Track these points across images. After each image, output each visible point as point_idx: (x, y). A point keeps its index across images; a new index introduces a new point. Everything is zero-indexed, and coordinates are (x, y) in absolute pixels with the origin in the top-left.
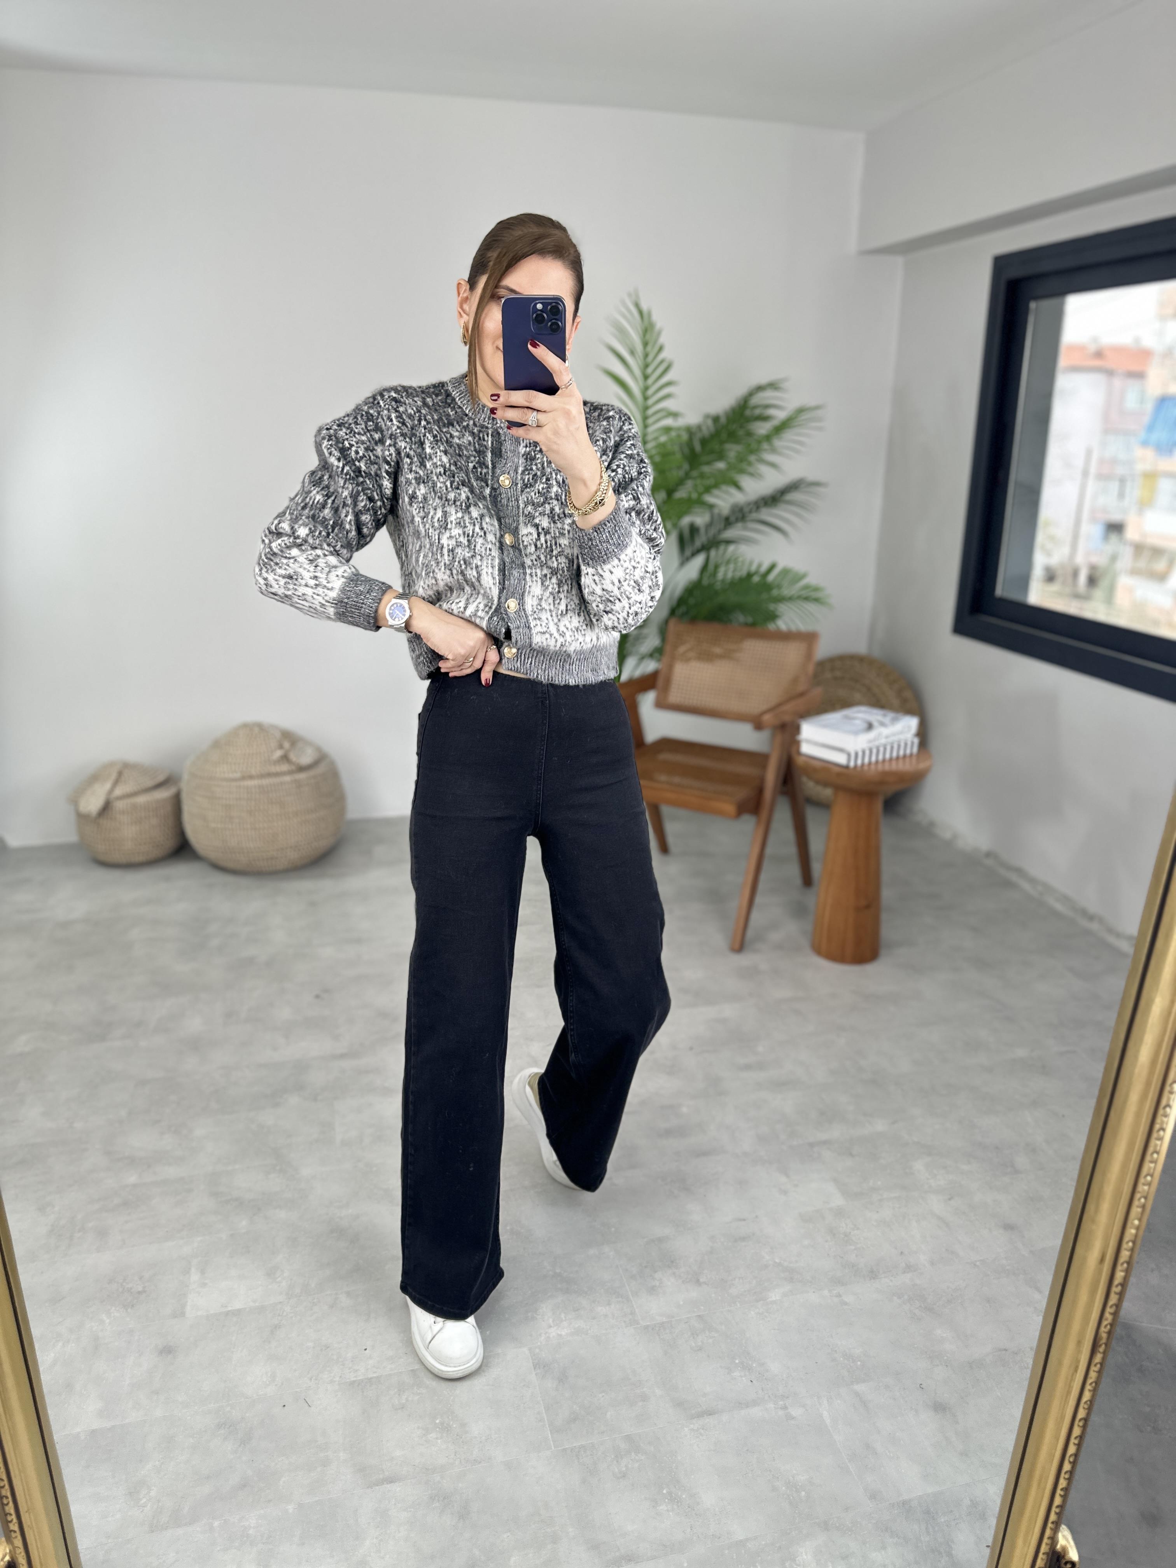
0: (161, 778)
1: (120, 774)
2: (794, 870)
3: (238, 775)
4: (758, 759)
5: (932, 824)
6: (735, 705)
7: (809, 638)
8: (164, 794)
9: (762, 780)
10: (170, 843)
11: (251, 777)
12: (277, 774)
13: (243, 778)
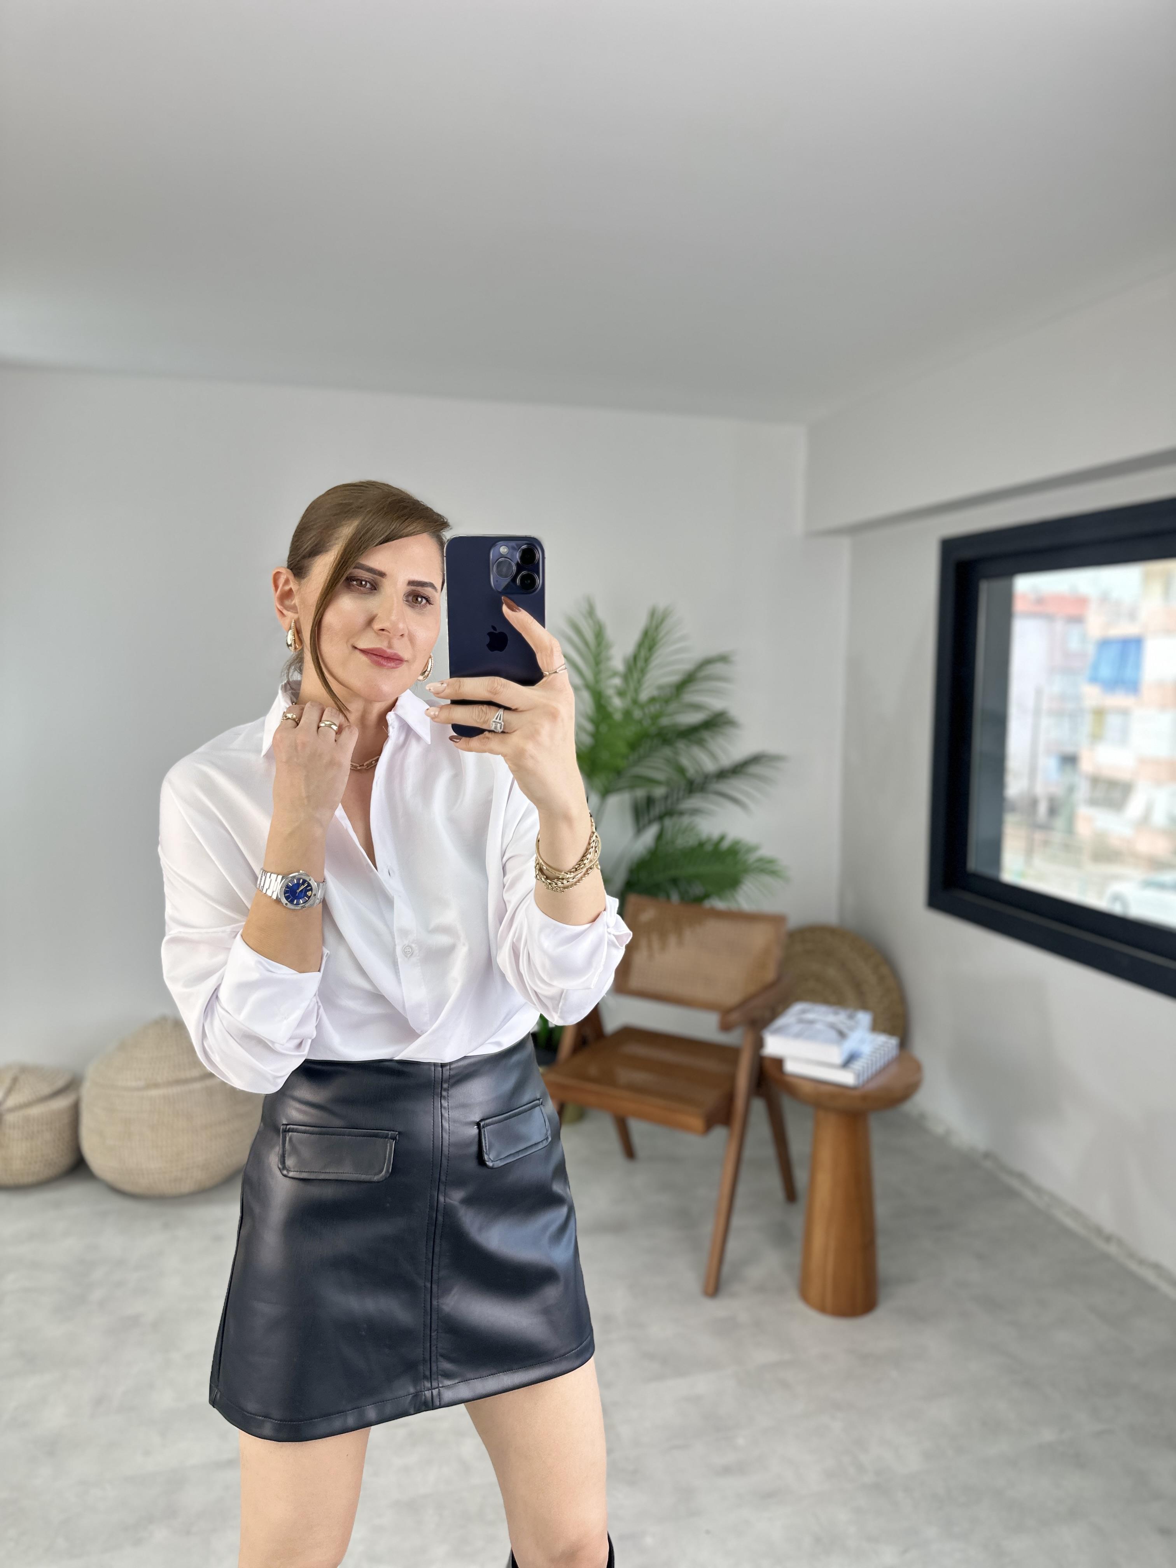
0: (60, 1083)
1: (15, 1080)
2: (773, 1181)
3: (141, 1083)
4: (729, 1054)
5: (922, 1116)
6: (701, 992)
7: (777, 920)
8: (62, 1103)
9: (732, 1078)
10: (64, 1160)
11: (156, 1086)
12: (186, 1081)
13: (148, 1087)
